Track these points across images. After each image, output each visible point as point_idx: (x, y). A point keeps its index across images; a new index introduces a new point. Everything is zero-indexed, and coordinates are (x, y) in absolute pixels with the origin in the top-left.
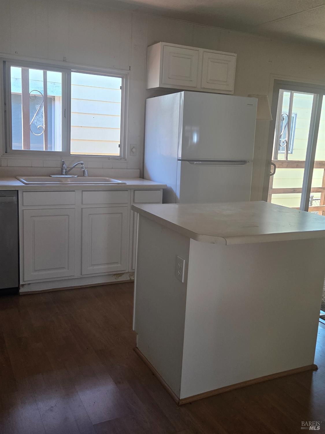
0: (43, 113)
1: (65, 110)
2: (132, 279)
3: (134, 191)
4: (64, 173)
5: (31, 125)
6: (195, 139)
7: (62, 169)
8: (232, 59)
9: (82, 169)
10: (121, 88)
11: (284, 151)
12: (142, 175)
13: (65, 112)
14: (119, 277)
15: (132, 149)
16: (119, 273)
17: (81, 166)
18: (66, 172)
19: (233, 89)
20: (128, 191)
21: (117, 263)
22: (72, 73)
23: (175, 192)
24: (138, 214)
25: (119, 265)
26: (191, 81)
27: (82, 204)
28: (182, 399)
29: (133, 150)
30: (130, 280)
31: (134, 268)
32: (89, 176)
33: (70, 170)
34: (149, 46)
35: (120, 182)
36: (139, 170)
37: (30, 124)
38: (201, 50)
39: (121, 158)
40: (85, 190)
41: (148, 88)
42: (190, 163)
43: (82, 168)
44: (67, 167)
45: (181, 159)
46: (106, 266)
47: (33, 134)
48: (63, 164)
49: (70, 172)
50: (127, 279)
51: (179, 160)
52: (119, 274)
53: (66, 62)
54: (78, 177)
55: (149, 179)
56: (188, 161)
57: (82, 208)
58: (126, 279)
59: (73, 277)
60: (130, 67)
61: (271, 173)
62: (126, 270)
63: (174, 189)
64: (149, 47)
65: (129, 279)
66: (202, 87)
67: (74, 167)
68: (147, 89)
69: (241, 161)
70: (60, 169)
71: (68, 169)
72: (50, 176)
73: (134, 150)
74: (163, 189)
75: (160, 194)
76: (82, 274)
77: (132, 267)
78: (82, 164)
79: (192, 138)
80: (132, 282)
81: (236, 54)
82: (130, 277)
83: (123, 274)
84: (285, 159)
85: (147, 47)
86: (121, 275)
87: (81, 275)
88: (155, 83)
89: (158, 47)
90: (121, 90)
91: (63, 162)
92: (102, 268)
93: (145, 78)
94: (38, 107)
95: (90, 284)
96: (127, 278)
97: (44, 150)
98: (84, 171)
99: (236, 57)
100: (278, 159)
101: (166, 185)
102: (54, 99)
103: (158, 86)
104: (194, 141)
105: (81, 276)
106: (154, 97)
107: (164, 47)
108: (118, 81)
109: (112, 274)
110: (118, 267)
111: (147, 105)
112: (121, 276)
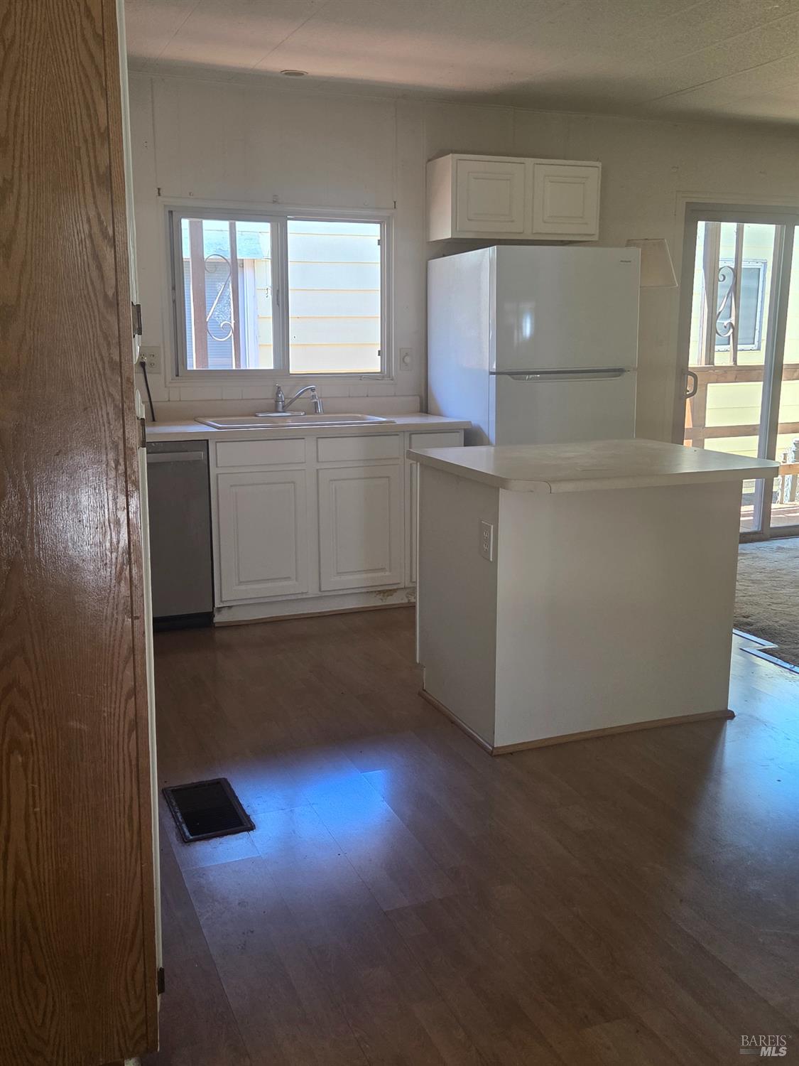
0: (229, 298)
1: (278, 291)
2: (413, 600)
3: (411, 434)
4: (280, 409)
5: (209, 324)
6: (527, 329)
7: (277, 401)
8: (591, 173)
9: (313, 399)
10: (379, 242)
11: (729, 346)
12: (425, 407)
13: (278, 296)
14: (388, 596)
15: (403, 359)
16: (387, 588)
17: (312, 394)
18: (283, 407)
19: (598, 231)
20: (397, 435)
21: (383, 569)
22: (288, 222)
23: (486, 432)
24: (418, 464)
25: (387, 573)
26: (512, 221)
27: (318, 461)
28: (497, 748)
29: (405, 360)
30: (409, 602)
31: (414, 580)
32: (325, 412)
33: (290, 403)
34: (429, 160)
35: (384, 420)
36: (418, 398)
37: (207, 320)
38: (529, 161)
39: (383, 377)
40: (321, 435)
41: (431, 240)
42: (513, 378)
43: (314, 397)
44: (285, 398)
45: (495, 371)
46: (364, 576)
47: (213, 340)
48: (277, 394)
49: (290, 407)
50: (403, 602)
51: (492, 373)
52: (388, 591)
53: (279, 203)
54: (305, 414)
55: (439, 414)
56: (510, 374)
57: (317, 470)
58: (401, 602)
59: (304, 596)
60: (395, 202)
61: (688, 391)
62: (399, 583)
63: (485, 428)
64: (430, 163)
65: (406, 601)
66: (534, 232)
67: (298, 397)
68: (429, 242)
69: (614, 370)
70: (273, 401)
71: (287, 401)
72: (256, 416)
73: (408, 359)
74: (465, 430)
75: (460, 437)
76: (322, 590)
77: (411, 577)
78: (313, 390)
79: (520, 328)
80: (412, 607)
81: (601, 164)
82: (407, 597)
83: (395, 590)
84: (730, 363)
85: (427, 163)
86: (390, 592)
87: (320, 590)
88: (444, 231)
89: (447, 163)
90: (379, 246)
91: (279, 388)
92: (356, 580)
93: (425, 221)
94: (220, 287)
95: (335, 609)
96: (402, 599)
97: (234, 368)
98: (316, 403)
99: (601, 169)
100: (716, 365)
101: (470, 422)
102: (243, 264)
103: (450, 237)
104: (524, 334)
105: (320, 593)
106: (444, 256)
107: (458, 161)
108: (372, 231)
109: (375, 592)
110: (385, 578)
111: (429, 271)
112: (391, 595)
